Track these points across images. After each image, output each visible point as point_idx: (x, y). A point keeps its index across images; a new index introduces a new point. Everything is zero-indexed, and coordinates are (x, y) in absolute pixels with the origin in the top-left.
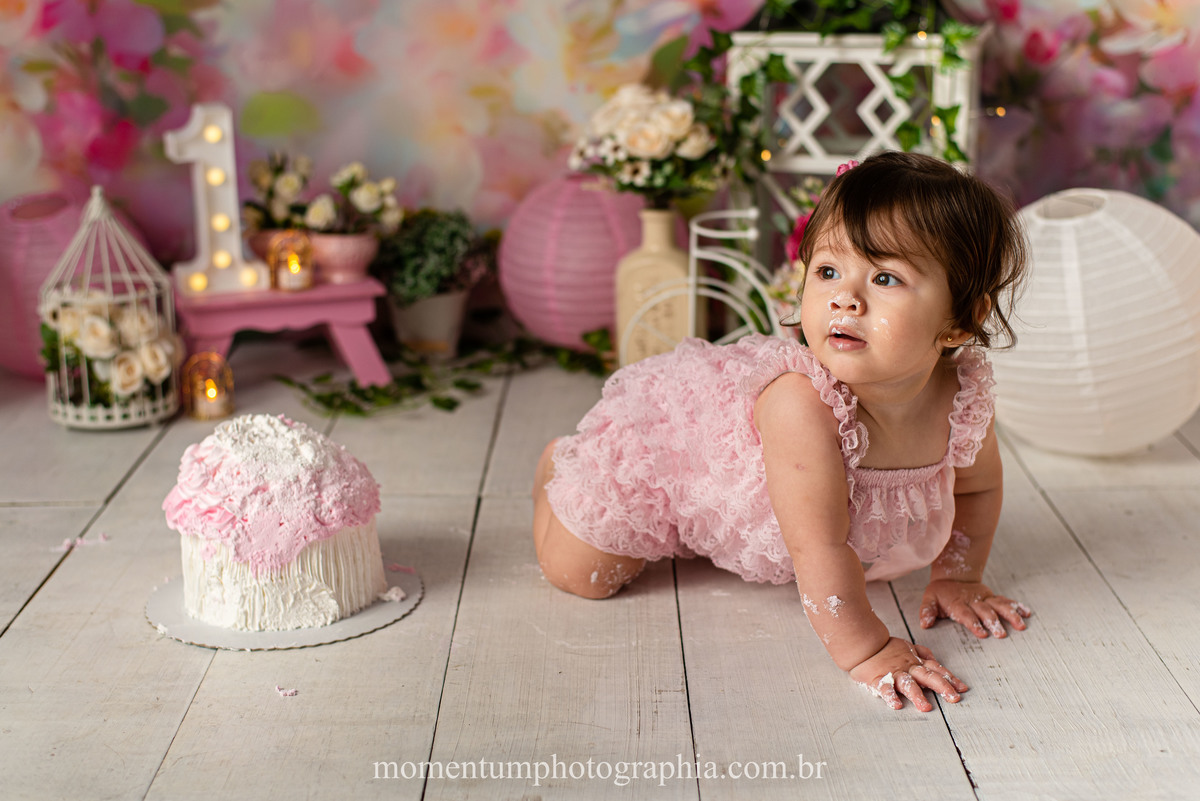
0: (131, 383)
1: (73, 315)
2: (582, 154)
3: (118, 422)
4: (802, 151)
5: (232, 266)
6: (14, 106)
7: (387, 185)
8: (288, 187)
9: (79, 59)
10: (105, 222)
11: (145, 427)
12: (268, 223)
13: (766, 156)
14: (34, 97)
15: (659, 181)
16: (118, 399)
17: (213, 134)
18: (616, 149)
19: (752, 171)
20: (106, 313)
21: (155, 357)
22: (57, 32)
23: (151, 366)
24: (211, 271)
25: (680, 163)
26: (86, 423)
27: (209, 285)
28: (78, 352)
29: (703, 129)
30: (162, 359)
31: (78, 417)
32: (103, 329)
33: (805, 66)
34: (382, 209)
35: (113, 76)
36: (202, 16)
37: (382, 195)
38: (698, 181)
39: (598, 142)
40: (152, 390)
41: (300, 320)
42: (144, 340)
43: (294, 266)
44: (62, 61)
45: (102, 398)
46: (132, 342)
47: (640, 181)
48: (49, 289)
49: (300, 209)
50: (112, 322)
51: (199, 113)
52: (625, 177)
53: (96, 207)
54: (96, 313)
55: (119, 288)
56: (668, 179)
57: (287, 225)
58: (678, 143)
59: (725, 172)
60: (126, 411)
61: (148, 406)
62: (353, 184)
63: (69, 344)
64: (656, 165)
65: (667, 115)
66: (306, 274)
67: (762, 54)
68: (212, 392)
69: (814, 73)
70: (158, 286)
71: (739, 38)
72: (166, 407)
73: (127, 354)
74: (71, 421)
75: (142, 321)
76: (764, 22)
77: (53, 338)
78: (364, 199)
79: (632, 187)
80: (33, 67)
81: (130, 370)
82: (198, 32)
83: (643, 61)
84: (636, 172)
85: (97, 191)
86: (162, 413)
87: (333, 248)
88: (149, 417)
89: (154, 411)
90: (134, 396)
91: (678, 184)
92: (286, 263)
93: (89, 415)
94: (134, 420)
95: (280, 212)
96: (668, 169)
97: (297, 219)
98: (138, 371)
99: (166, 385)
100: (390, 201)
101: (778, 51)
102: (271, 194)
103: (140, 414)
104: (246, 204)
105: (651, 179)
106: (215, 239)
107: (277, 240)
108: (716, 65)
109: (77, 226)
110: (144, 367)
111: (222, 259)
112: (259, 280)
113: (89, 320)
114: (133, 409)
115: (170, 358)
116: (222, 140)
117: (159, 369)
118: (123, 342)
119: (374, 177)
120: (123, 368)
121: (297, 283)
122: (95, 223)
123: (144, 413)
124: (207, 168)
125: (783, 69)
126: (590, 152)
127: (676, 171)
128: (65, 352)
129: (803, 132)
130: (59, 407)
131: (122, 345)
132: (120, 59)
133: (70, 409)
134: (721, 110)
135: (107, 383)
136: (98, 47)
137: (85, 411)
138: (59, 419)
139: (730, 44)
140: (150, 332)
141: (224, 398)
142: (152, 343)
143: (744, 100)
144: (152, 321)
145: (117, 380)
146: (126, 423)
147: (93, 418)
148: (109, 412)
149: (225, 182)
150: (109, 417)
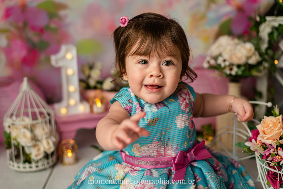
0: (39, 155)
1: (16, 128)
2: (209, 62)
3: (34, 169)
5: (76, 105)
8: (95, 75)
9: (18, 28)
10: (29, 91)
11: (45, 169)
12: (88, 87)
13: (276, 62)
14: (3, 42)
15: (240, 73)
16: (34, 161)
17: (69, 56)
18: (224, 61)
20: (29, 127)
21: (48, 143)
22: (11, 19)
23: (47, 147)
24: (68, 107)
25: (247, 66)
26: (21, 169)
27: (68, 112)
28: (19, 143)
29: (257, 53)
30: (51, 144)
31: (19, 167)
32: (28, 134)
35: (31, 34)
36: (62, 13)
38: (254, 73)
39: (216, 58)
40: (47, 156)
42: (44, 137)
43: (99, 104)
44: (13, 29)
45: (28, 160)
46: (39, 138)
47: (233, 73)
48: (7, 117)
49: (100, 83)
50: (32, 131)
51: (63, 48)
52: (228, 72)
53: (25, 85)
54: (25, 127)
55: (34, 117)
56: (243, 72)
57: (95, 88)
58: (249, 58)
59: (264, 68)
60: (37, 164)
61: (46, 161)
63: (15, 139)
64: (239, 66)
65: (244, 48)
66: (103, 107)
68: (70, 154)
70: (49, 114)
71: (268, 18)
72: (53, 161)
73: (38, 143)
74: (16, 168)
75: (43, 129)
76: (276, 12)
77: (9, 136)
79: (230, 75)
80: (2, 31)
81: (39, 150)
82: (60, 18)
83: (216, 28)
84: (231, 69)
85: (25, 79)
86: (51, 164)
88: (46, 166)
89: (48, 163)
90: (41, 159)
91: (247, 73)
92: (95, 103)
94: (41, 167)
95: (92, 83)
96: (243, 68)
97: (99, 86)
98: (42, 150)
99: (52, 154)
101: (282, 23)
102: (89, 77)
103: (43, 165)
104: (81, 81)
105: (237, 72)
106: (69, 95)
107: (91, 94)
109: (18, 93)
110: (44, 147)
111: (72, 102)
112: (86, 109)
113: (23, 130)
114: (40, 164)
115: (54, 143)
116: (72, 59)
117: (50, 148)
118: (36, 139)
120: (36, 148)
121: (100, 111)
122: (25, 92)
123: (44, 165)
124: (66, 69)
126: (212, 62)
127: (246, 69)
128: (13, 142)
130: (11, 163)
131: (35, 139)
132: (33, 28)
133: (16, 164)
135: (30, 154)
136: (25, 24)
137: (21, 165)
138: (11, 167)
139: (265, 20)
140: (46, 133)
141: (74, 154)
142: (47, 138)
144: (47, 129)
145: (34, 154)
146: (37, 169)
147: (24, 168)
148: (30, 165)
149: (73, 74)
150: (31, 167)
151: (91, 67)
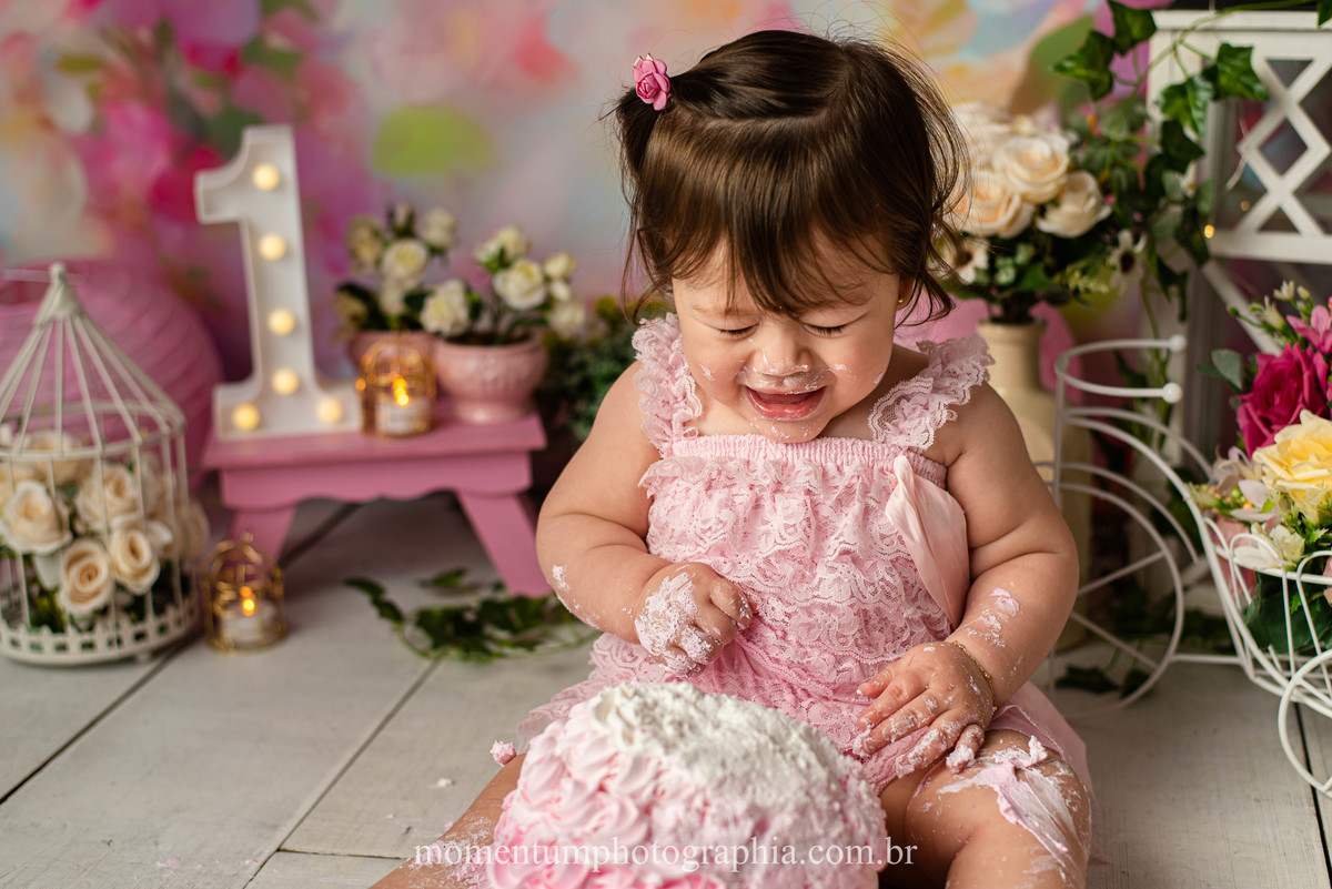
0: (96, 594)
3: (75, 655)
4: (1279, 223)
5: (300, 390)
6: (47, 124)
7: (556, 266)
8: (402, 264)
9: (136, 52)
10: (65, 322)
11: (129, 661)
12: (375, 320)
13: (1209, 232)
14: (74, 111)
15: (1006, 276)
16: (73, 622)
17: (265, 177)
19: (1180, 261)
20: (50, 475)
21: (134, 551)
22: (103, 13)
23: (125, 566)
24: (265, 400)
25: (1049, 246)
26: (25, 653)
27: (261, 423)
29: (1091, 183)
30: (146, 555)
31: (15, 643)
32: (42, 502)
33: (1290, 69)
34: (549, 303)
35: (186, 80)
37: (548, 280)
38: (1078, 278)
40: (132, 603)
41: (408, 485)
42: (117, 522)
43: (402, 398)
44: (112, 55)
45: (49, 618)
46: (98, 526)
47: (967, 275)
50: (68, 488)
53: (57, 298)
56: (1021, 272)
58: (1041, 210)
59: (1127, 262)
60: (89, 638)
61: (128, 629)
62: (503, 261)
64: (1000, 247)
65: (1021, 157)
67: (1210, 47)
68: (249, 605)
69: (1306, 82)
71: (1162, 19)
72: (162, 629)
73: (88, 546)
74: (8, 648)
78: (517, 289)
79: (954, 284)
80: (73, 65)
81: (90, 574)
82: (310, 11)
83: (1014, 61)
84: (963, 259)
85: (55, 270)
86: (154, 640)
87: (467, 367)
88: (129, 647)
89: (140, 637)
90: (103, 612)
91: (1037, 280)
92: (389, 390)
93: (31, 642)
94: (103, 652)
95: (392, 303)
96: (1023, 254)
98: (104, 573)
99: (160, 593)
100: (561, 291)
101: (1237, 41)
103: (110, 643)
105: (992, 269)
106: (270, 347)
108: (1120, 65)
110: (113, 567)
111: (284, 381)
112: (343, 418)
114: (100, 635)
116: (280, 187)
117: (141, 571)
118: (80, 528)
119: (536, 253)
120: (75, 571)
123: (119, 641)
125: (1249, 72)
127: (1035, 259)
129: (1281, 191)
131: (72, 526)
132: (196, 54)
133: (4, 632)
134: (1128, 148)
135: (55, 590)
136: (165, 34)
137: (23, 634)
139: (1151, 29)
140: (133, 508)
141: (269, 611)
142: (132, 527)
143: (1171, 129)
144: (137, 489)
145: (67, 589)
146: (89, 656)
147: (36, 647)
148: (59, 639)
149: (287, 255)
150: (62, 648)
151: (407, 232)
